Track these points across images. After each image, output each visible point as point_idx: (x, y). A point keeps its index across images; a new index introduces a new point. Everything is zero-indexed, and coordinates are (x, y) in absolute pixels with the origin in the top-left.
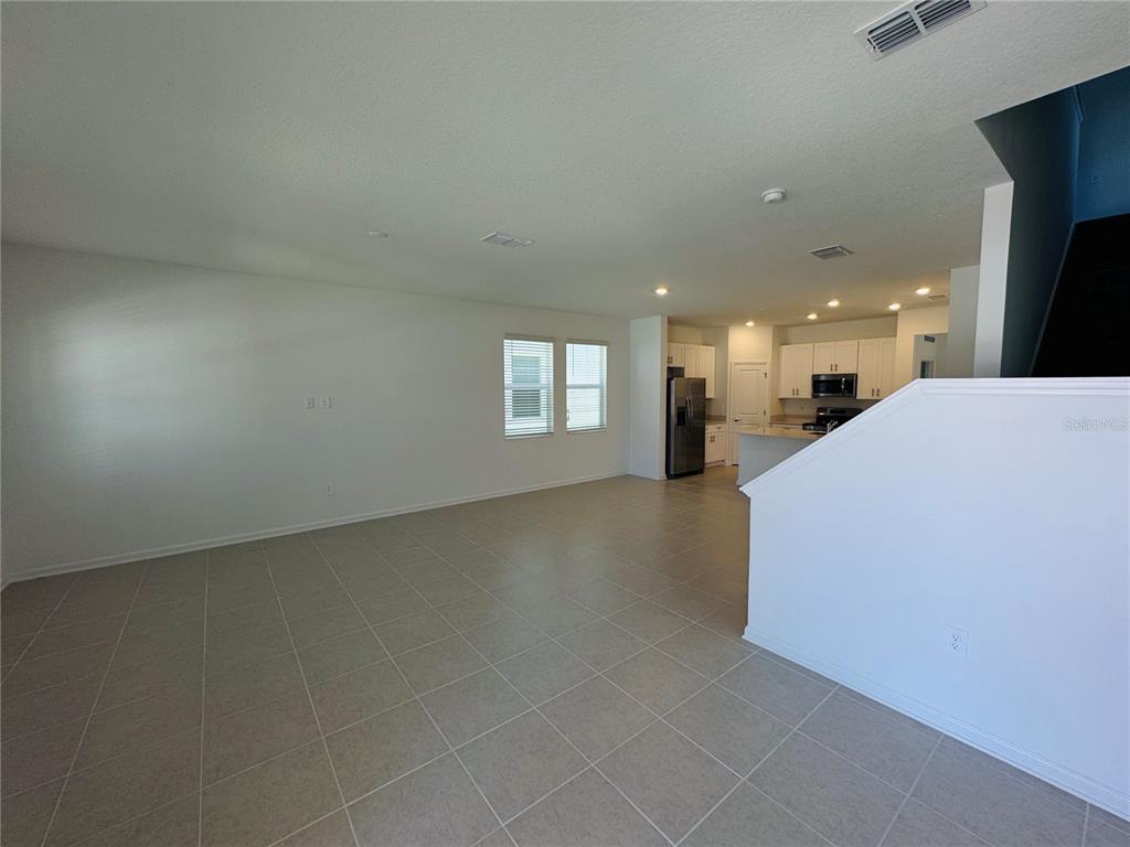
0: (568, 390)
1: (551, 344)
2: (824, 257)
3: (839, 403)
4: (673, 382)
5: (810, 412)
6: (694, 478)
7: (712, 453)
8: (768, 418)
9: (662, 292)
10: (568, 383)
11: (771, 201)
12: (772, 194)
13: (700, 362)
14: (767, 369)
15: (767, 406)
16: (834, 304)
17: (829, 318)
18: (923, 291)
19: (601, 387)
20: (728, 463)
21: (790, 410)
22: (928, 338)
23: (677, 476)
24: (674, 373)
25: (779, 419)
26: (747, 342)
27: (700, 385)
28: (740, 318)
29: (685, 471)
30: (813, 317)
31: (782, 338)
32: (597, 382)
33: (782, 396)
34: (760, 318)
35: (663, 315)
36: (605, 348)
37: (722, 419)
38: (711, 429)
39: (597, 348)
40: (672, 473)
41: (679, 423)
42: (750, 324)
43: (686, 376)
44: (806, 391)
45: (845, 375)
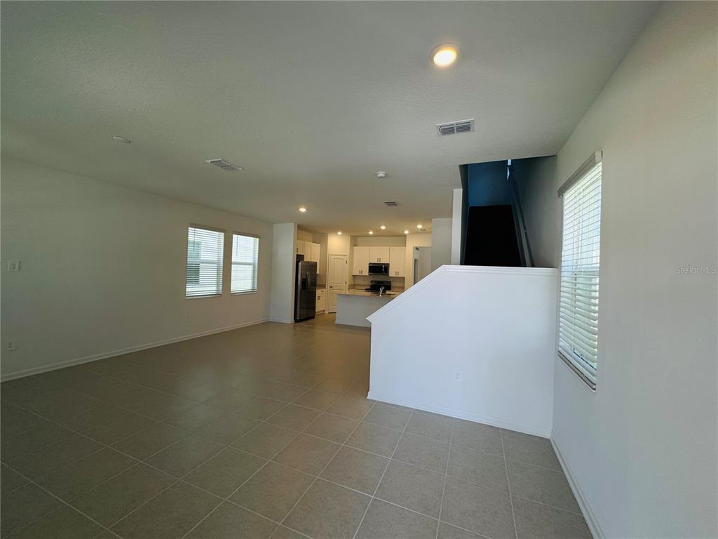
0: (233, 266)
1: (223, 234)
2: (389, 205)
3: (380, 278)
4: (300, 263)
5: (368, 283)
6: (310, 321)
7: (319, 306)
8: (347, 287)
9: (303, 210)
10: (233, 260)
11: (381, 177)
12: (381, 174)
13: (313, 253)
14: (347, 259)
15: (348, 279)
16: (383, 227)
17: (380, 234)
18: (420, 227)
19: (253, 264)
20: (326, 312)
21: (359, 282)
22: (417, 249)
23: (301, 321)
24: (300, 258)
25: (353, 287)
26: (337, 243)
27: (313, 266)
28: (334, 229)
29: (305, 317)
30: (371, 233)
31: (354, 243)
32: (251, 261)
33: (354, 274)
34: (344, 231)
35: (295, 223)
36: (258, 239)
37: (324, 286)
38: (319, 292)
39: (252, 239)
40: (298, 319)
41: (302, 289)
42: (340, 233)
43: (306, 260)
44: (366, 272)
45: (384, 264)
